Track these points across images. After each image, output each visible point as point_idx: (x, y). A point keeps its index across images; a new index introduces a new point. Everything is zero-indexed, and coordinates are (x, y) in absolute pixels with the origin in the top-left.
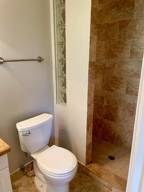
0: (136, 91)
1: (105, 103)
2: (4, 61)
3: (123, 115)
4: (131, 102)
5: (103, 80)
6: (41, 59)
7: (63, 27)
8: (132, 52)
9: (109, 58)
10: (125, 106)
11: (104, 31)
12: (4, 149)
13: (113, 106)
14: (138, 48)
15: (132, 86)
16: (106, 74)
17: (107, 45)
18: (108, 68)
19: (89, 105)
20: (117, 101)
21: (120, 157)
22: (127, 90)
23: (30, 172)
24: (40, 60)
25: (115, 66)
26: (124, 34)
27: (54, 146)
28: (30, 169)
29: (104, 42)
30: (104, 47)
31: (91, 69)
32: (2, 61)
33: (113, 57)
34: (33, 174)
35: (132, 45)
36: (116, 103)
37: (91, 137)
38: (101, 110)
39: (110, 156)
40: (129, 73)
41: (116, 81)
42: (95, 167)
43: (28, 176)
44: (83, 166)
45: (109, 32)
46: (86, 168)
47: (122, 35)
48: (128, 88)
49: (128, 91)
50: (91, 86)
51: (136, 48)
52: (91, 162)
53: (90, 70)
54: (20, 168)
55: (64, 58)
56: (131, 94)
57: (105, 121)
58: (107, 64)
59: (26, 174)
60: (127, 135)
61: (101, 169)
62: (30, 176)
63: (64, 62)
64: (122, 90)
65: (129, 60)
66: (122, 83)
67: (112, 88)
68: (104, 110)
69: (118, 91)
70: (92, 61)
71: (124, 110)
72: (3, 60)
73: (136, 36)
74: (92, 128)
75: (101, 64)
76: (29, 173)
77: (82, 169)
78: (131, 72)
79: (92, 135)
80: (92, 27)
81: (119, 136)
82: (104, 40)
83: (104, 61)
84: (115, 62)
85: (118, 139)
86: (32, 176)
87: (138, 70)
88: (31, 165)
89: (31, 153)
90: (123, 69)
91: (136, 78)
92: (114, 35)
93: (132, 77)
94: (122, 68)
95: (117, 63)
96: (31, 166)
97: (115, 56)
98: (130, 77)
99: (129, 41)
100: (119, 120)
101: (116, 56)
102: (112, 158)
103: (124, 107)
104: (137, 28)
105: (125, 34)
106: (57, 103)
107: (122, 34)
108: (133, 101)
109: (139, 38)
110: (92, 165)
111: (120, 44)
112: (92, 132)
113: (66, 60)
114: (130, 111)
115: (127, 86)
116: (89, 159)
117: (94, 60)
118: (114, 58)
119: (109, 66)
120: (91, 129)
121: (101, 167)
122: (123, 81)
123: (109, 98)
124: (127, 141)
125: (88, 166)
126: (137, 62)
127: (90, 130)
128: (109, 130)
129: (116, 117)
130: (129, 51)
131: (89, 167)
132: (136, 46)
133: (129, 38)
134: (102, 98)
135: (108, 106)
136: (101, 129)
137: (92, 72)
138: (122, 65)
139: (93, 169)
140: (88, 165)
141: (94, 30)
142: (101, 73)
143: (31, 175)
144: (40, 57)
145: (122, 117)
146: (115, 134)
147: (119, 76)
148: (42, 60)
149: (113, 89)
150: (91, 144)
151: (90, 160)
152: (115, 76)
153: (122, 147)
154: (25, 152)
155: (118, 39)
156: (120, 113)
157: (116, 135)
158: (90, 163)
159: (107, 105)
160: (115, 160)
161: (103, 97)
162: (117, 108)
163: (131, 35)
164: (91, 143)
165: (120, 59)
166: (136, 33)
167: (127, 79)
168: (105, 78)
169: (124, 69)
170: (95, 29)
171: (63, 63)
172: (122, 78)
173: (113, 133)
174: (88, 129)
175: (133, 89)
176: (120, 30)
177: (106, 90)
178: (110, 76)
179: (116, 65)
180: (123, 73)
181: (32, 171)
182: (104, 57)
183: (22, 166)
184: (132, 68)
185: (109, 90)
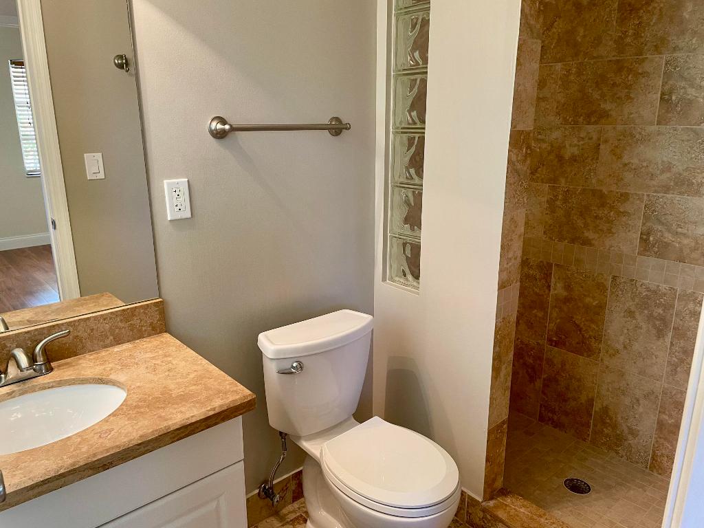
0: (679, 243)
1: (558, 289)
2: (233, 129)
3: (626, 331)
4: (658, 286)
5: (551, 203)
6: (342, 126)
7: (421, 15)
8: (667, 101)
9: (576, 123)
10: (633, 299)
11: (560, 26)
12: (236, 400)
13: (588, 300)
14: (692, 86)
15: (663, 224)
16: (563, 181)
17: (572, 78)
18: (574, 159)
19: (502, 286)
20: (603, 281)
21: (609, 487)
22: (644, 239)
23: (290, 508)
24: (337, 128)
25: (601, 151)
26: (637, 35)
27: (376, 420)
28: (289, 495)
29: (559, 66)
30: (560, 83)
31: (517, 155)
32: (227, 127)
33: (593, 120)
34: (298, 514)
35: (668, 75)
36: (601, 287)
37: (505, 400)
38: (540, 314)
39: (572, 480)
40: (652, 176)
41: (603, 205)
42: (515, 508)
43: (282, 519)
44: (473, 502)
45: (581, 31)
46: (484, 510)
47: (628, 40)
48: (648, 234)
49: (647, 244)
50: (515, 218)
51: (683, 84)
52: (504, 492)
53: (514, 158)
54: (260, 487)
55: (417, 120)
56: (660, 255)
57: (557, 354)
58: (570, 145)
59: (276, 513)
60: (641, 410)
61: (540, 516)
62: (289, 520)
63: (417, 136)
64: (626, 240)
65: (654, 128)
66: (625, 213)
67: (586, 234)
68: (551, 314)
69: (608, 243)
70: (520, 127)
71: (630, 314)
72: (231, 126)
73: (681, 43)
74: (510, 369)
75: (544, 146)
76: (284, 511)
77: (470, 511)
78: (661, 174)
79: (508, 394)
80: (527, 11)
81: (605, 410)
82: (560, 60)
83: (556, 135)
84: (599, 139)
85: (604, 423)
86: (297, 518)
87: (691, 166)
88: (295, 482)
89: (299, 438)
90: (629, 163)
91: (681, 193)
92: (598, 41)
93: (667, 189)
94: (625, 159)
95: (606, 141)
96: (293, 486)
97: (601, 117)
98: (656, 191)
99: (656, 63)
100: (611, 351)
101: (605, 115)
102: (578, 487)
103: (630, 304)
104: (684, 14)
105: (642, 37)
106: (384, 279)
107: (628, 36)
108: (666, 282)
109: (695, 49)
110: (508, 500)
111: (620, 70)
112: (509, 384)
113: (424, 128)
114: (656, 318)
115: (644, 224)
116: (494, 480)
117: (528, 125)
118: (596, 123)
119: (576, 151)
120: (507, 370)
121: (541, 511)
122: (627, 207)
123: (574, 268)
124: (638, 431)
125: (491, 503)
126: (685, 137)
127: (502, 375)
128: (567, 388)
129: (598, 339)
130: (654, 96)
131: (496, 507)
132: (682, 77)
133: (657, 49)
134: (546, 270)
135: (567, 300)
136: (539, 384)
137: (519, 166)
138: (628, 148)
139: (511, 514)
140: (492, 499)
141: (532, 22)
142: (542, 179)
143: (292, 516)
144: (337, 119)
145: (622, 339)
146: (591, 402)
147: (614, 188)
148: (346, 129)
149: (589, 234)
150: (505, 426)
151: (499, 483)
152: (598, 188)
153: (617, 453)
154: (281, 433)
155: (614, 53)
156: (616, 325)
157: (597, 407)
158: (498, 496)
159: (565, 294)
160: (592, 495)
161: (550, 265)
162: (602, 307)
163: (663, 40)
164: (503, 423)
165: (620, 127)
166: (683, 32)
167: (645, 198)
168: (560, 197)
169: (635, 161)
170: (538, 16)
171: (415, 137)
172: (625, 197)
173: (583, 399)
174: (496, 370)
175: (668, 237)
176: (622, 20)
177: (561, 239)
178: (580, 188)
179: (602, 147)
180: (628, 176)
181: (296, 505)
182: (557, 121)
183: (266, 482)
184: (665, 159)
185: (573, 241)
